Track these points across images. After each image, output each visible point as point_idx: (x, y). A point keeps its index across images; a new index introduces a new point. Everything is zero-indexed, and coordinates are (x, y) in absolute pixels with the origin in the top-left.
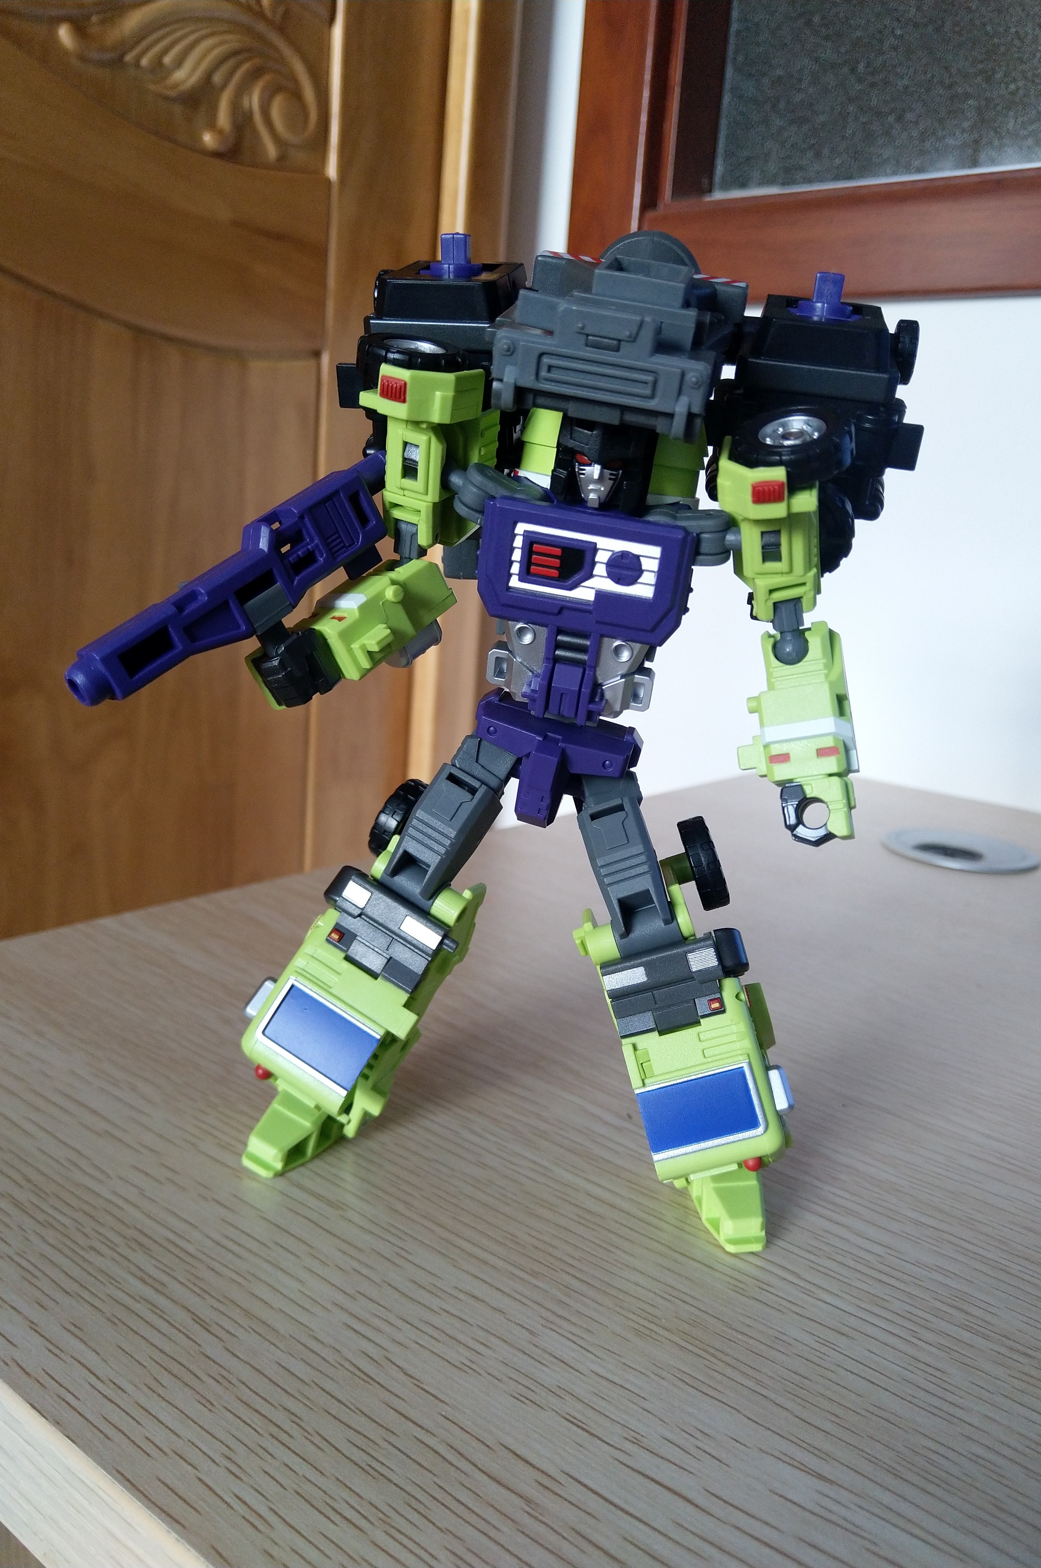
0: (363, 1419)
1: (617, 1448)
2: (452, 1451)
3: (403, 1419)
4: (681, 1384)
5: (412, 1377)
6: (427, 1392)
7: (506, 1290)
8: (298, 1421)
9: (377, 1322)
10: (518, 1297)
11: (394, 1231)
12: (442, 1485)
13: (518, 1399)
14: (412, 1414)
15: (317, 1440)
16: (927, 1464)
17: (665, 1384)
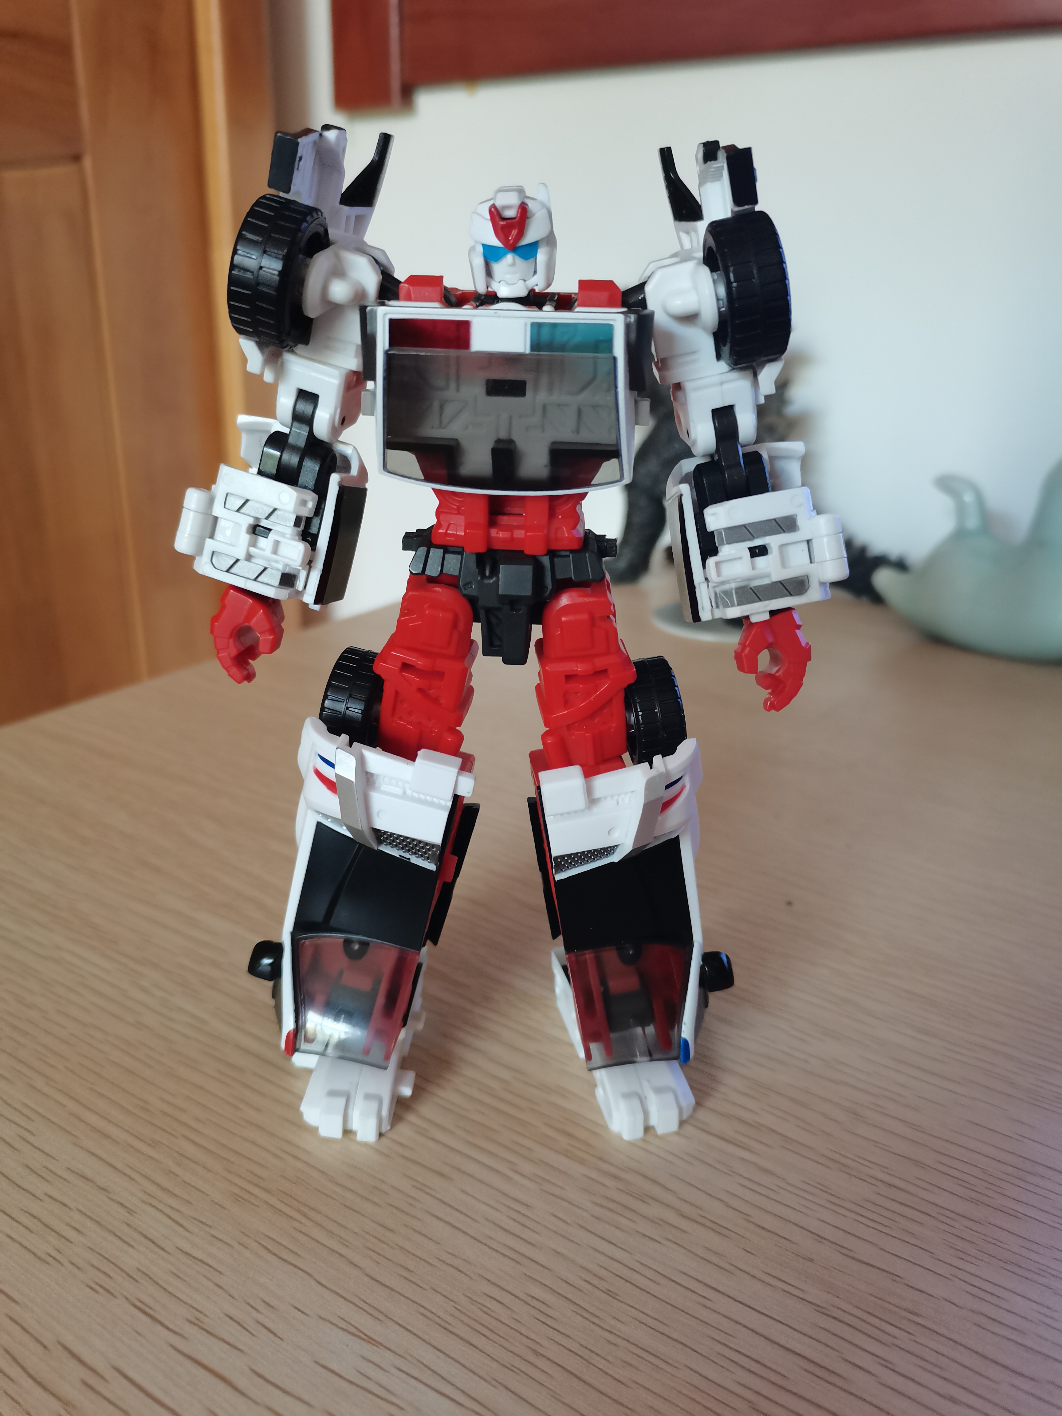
4: (263, 1252)
7: (119, 1166)
10: (128, 1171)
11: (25, 1111)
16: (481, 1313)
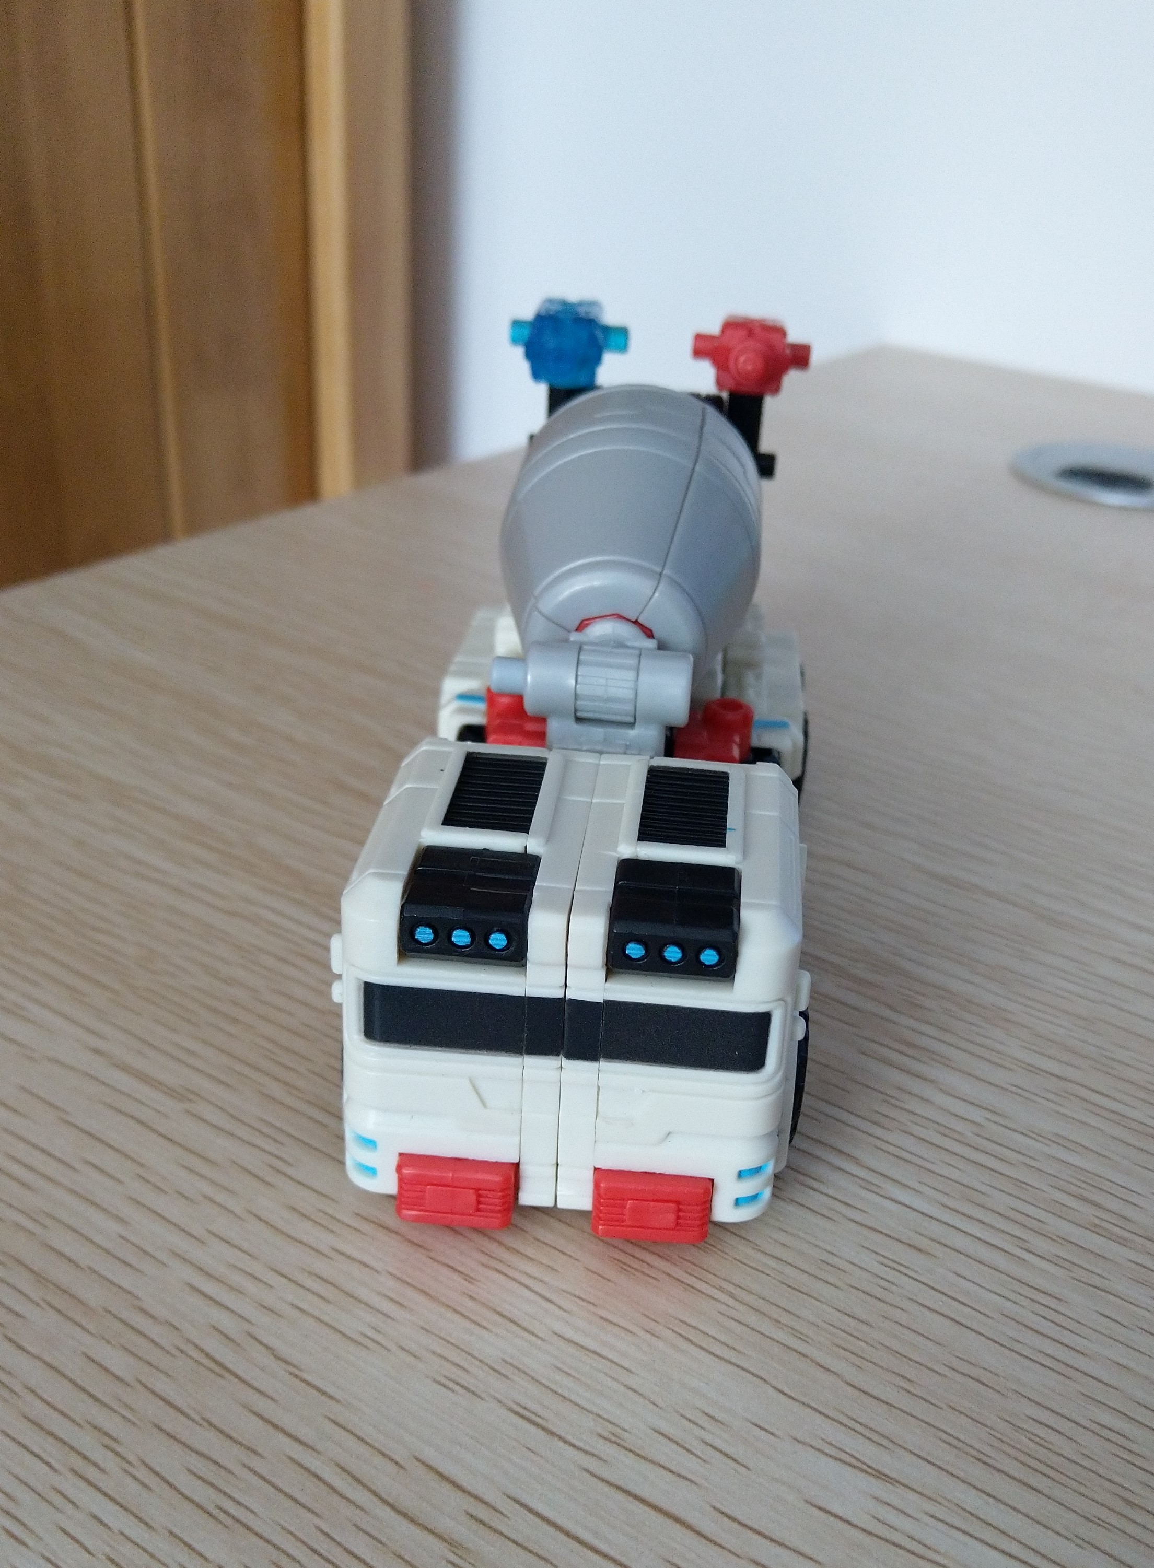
0: (211, 1435)
1: (586, 1452)
2: (344, 1475)
3: (271, 1430)
5: (287, 1362)
6: (308, 1383)
8: (114, 1445)
9: (237, 1279)
12: (327, 1530)
13: (444, 1386)
14: (287, 1421)
15: (142, 1474)
17: (661, 1345)
